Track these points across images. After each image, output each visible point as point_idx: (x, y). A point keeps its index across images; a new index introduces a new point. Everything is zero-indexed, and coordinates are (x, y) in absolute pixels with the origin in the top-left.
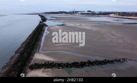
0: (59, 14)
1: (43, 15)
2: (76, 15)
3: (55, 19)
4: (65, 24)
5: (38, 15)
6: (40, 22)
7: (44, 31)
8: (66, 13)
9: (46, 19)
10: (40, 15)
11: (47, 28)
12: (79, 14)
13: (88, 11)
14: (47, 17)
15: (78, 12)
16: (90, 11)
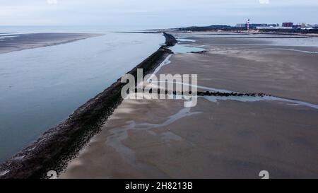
0: (208, 32)
1: (173, 34)
2: (247, 34)
3: (194, 41)
4: (208, 50)
5: (162, 34)
6: (162, 47)
7: (163, 59)
8: (226, 29)
9: (176, 42)
10: (165, 35)
11: (170, 56)
12: (257, 32)
13: (285, 24)
14: (180, 37)
15: (257, 28)
16: (290, 24)
